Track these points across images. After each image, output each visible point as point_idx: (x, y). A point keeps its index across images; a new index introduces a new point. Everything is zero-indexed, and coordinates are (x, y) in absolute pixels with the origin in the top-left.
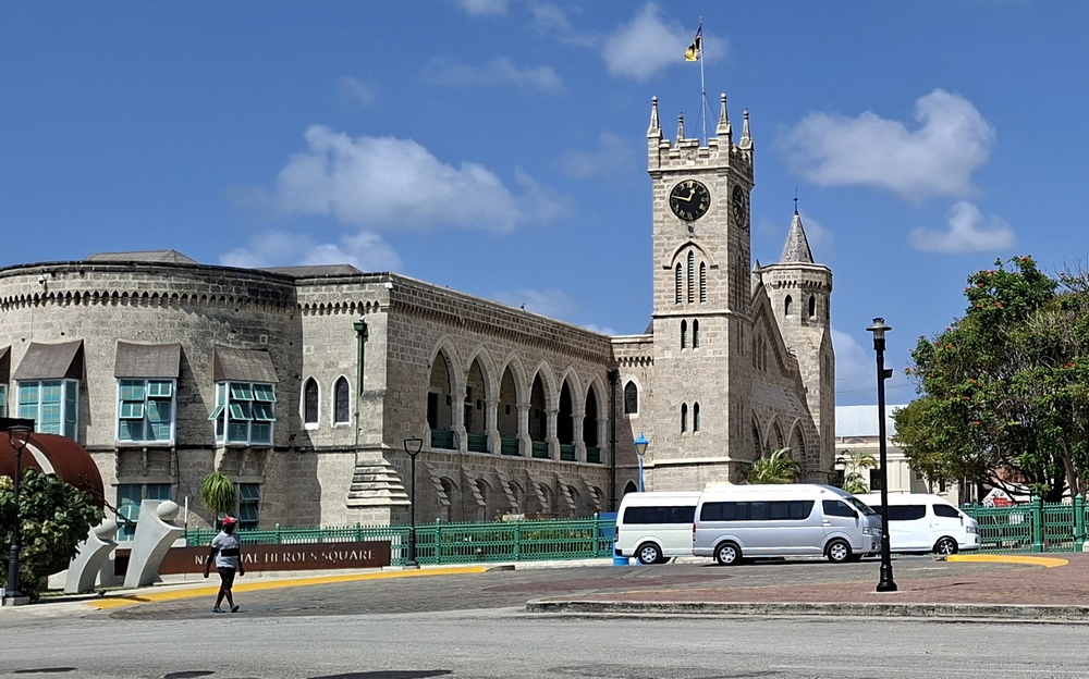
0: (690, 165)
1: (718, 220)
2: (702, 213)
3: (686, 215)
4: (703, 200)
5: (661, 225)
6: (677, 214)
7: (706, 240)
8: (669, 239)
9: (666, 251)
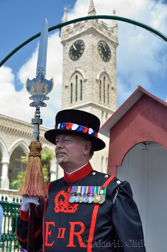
0: (78, 33)
1: (88, 55)
2: (81, 54)
3: (75, 58)
4: (82, 47)
5: (65, 66)
6: (71, 58)
7: (83, 67)
8: (68, 72)
9: (67, 78)
